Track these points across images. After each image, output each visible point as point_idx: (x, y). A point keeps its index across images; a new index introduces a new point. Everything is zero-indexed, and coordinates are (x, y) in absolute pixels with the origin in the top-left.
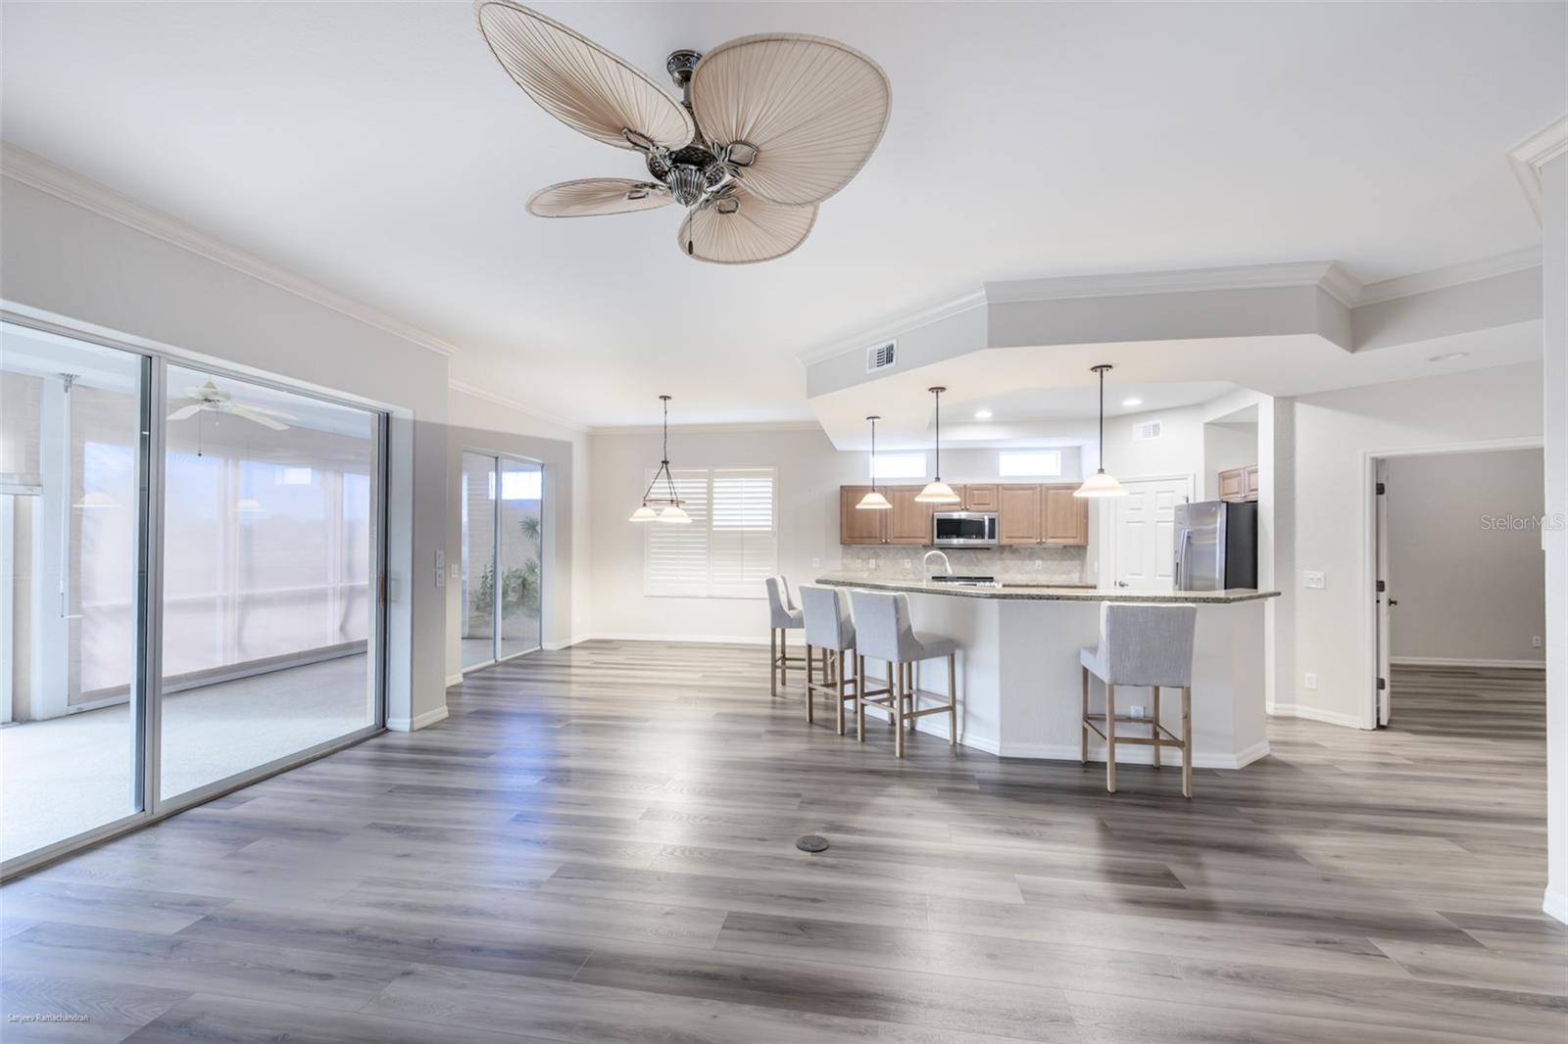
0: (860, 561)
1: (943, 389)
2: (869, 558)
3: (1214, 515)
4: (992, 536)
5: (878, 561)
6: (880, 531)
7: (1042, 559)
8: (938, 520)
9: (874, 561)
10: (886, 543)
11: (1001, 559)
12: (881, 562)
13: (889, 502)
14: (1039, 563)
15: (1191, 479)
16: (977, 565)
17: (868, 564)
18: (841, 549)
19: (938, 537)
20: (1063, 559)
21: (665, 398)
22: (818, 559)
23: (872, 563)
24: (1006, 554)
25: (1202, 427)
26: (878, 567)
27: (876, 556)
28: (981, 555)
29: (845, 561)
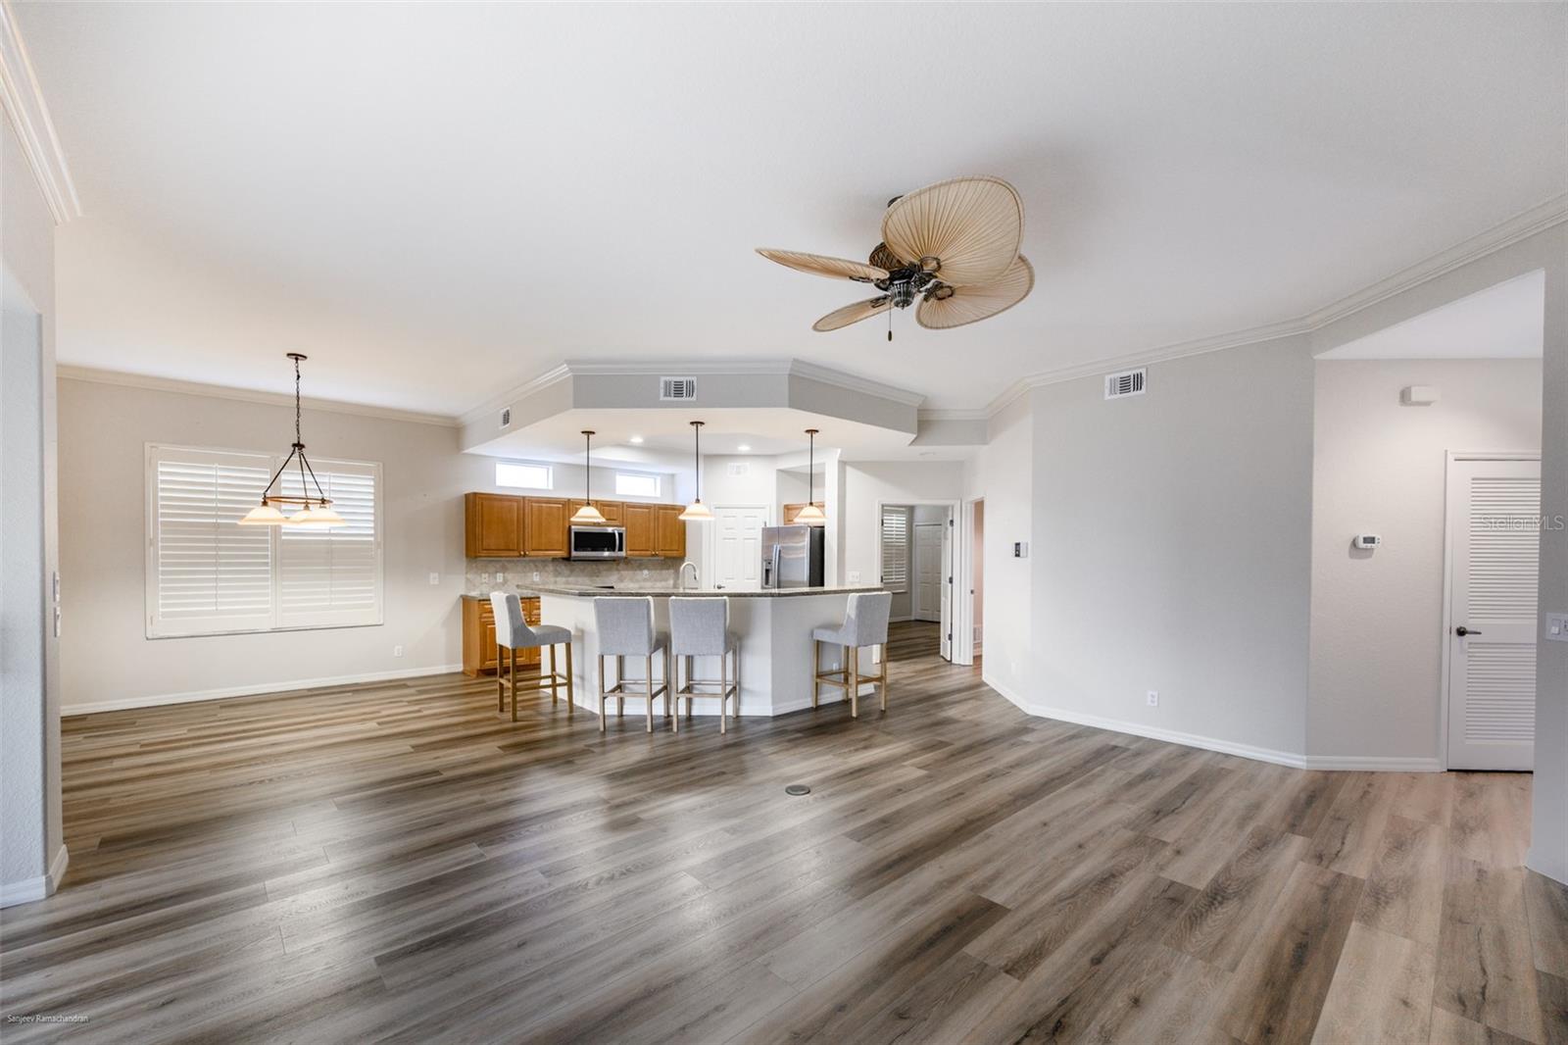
0: (487, 575)
1: (702, 423)
2: (497, 572)
3: (803, 535)
4: (621, 549)
5: (506, 575)
6: (518, 544)
7: (649, 570)
8: (576, 533)
9: (501, 575)
10: (525, 555)
11: (618, 570)
12: (509, 576)
13: (603, 515)
14: (646, 572)
15: (768, 508)
16: (598, 576)
17: (496, 578)
18: (465, 564)
19: (576, 550)
20: (662, 569)
21: (297, 357)
22: (436, 575)
23: (500, 577)
24: (622, 565)
25: (775, 473)
26: (505, 581)
27: (504, 569)
28: (602, 567)
29: (468, 576)
